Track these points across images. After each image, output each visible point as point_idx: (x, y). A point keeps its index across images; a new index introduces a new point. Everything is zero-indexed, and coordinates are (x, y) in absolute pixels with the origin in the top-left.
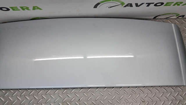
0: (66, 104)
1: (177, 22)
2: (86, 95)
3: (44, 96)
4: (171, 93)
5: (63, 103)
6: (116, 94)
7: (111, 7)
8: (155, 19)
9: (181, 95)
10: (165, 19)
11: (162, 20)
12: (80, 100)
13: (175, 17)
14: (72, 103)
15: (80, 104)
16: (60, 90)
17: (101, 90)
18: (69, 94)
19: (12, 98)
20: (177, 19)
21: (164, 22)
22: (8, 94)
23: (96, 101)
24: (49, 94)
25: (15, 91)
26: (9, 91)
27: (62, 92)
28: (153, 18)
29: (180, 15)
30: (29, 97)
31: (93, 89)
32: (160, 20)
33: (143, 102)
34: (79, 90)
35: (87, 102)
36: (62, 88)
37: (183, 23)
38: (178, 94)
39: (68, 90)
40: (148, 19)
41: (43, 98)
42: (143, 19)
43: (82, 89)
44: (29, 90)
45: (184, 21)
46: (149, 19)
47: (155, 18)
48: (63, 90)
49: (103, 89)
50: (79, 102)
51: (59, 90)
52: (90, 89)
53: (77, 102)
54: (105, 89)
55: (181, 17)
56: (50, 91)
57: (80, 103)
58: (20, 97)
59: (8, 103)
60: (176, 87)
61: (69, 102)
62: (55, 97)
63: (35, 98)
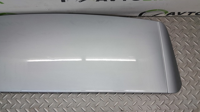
0: (33, 110)
1: (167, 20)
2: (56, 101)
3: (10, 100)
4: (155, 102)
5: (30, 109)
6: (91, 101)
8: (142, 17)
9: (167, 104)
10: (152, 16)
11: (149, 17)
12: (49, 107)
13: (164, 15)
15: (49, 111)
16: (27, 94)
17: (75, 95)
18: (37, 100)
20: (167, 18)
21: (151, 20)
23: (67, 108)
24: (15, 98)
27: (30, 97)
28: (138, 15)
29: (169, 13)
31: (65, 95)
32: (147, 18)
33: (122, 111)
34: (49, 95)
35: (57, 109)
36: (30, 92)
37: (173, 22)
38: (164, 103)
39: (37, 95)
40: (133, 17)
41: (8, 103)
42: (128, 17)
43: (52, 94)
45: (176, 19)
46: (135, 17)
47: (140, 15)
48: (31, 94)
49: (77, 95)
50: (48, 109)
52: (61, 95)
53: (46, 108)
54: (79, 95)
55: (172, 15)
56: (17, 96)
60: (161, 95)
61: (37, 108)
62: (22, 103)
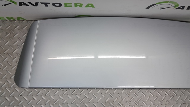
0: (109, 104)
3: (87, 95)
5: (106, 103)
6: (158, 95)
7: (162, 9)
12: (123, 101)
14: (115, 103)
18: (112, 95)
19: (54, 97)
22: (50, 93)
23: (138, 102)
24: (92, 93)
25: (57, 89)
26: (50, 90)
27: (105, 92)
30: (71, 96)
33: (184, 103)
34: (122, 90)
35: (130, 102)
36: (105, 88)
39: (110, 90)
41: (86, 98)
43: (124, 90)
44: (71, 89)
48: (106, 90)
49: (145, 90)
50: (121, 102)
51: (102, 90)
53: (120, 102)
54: (148, 90)
56: (93, 91)
57: (123, 103)
58: (62, 97)
59: (50, 102)
61: (112, 103)
62: (98, 97)
63: (77, 97)
